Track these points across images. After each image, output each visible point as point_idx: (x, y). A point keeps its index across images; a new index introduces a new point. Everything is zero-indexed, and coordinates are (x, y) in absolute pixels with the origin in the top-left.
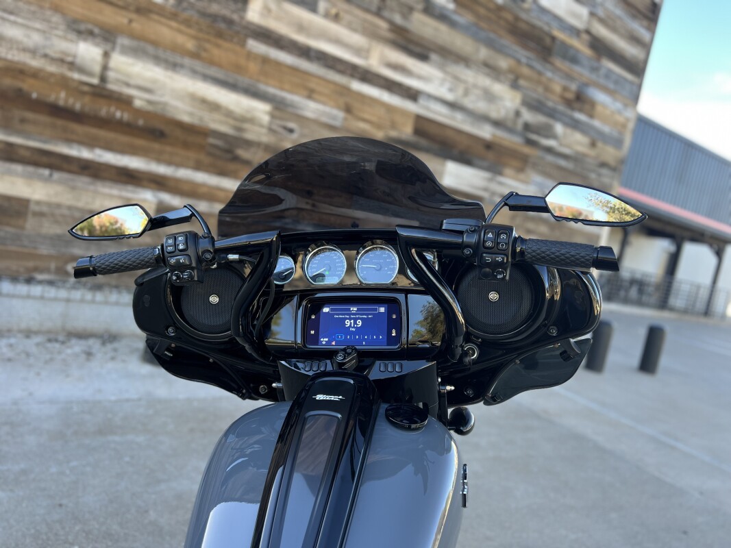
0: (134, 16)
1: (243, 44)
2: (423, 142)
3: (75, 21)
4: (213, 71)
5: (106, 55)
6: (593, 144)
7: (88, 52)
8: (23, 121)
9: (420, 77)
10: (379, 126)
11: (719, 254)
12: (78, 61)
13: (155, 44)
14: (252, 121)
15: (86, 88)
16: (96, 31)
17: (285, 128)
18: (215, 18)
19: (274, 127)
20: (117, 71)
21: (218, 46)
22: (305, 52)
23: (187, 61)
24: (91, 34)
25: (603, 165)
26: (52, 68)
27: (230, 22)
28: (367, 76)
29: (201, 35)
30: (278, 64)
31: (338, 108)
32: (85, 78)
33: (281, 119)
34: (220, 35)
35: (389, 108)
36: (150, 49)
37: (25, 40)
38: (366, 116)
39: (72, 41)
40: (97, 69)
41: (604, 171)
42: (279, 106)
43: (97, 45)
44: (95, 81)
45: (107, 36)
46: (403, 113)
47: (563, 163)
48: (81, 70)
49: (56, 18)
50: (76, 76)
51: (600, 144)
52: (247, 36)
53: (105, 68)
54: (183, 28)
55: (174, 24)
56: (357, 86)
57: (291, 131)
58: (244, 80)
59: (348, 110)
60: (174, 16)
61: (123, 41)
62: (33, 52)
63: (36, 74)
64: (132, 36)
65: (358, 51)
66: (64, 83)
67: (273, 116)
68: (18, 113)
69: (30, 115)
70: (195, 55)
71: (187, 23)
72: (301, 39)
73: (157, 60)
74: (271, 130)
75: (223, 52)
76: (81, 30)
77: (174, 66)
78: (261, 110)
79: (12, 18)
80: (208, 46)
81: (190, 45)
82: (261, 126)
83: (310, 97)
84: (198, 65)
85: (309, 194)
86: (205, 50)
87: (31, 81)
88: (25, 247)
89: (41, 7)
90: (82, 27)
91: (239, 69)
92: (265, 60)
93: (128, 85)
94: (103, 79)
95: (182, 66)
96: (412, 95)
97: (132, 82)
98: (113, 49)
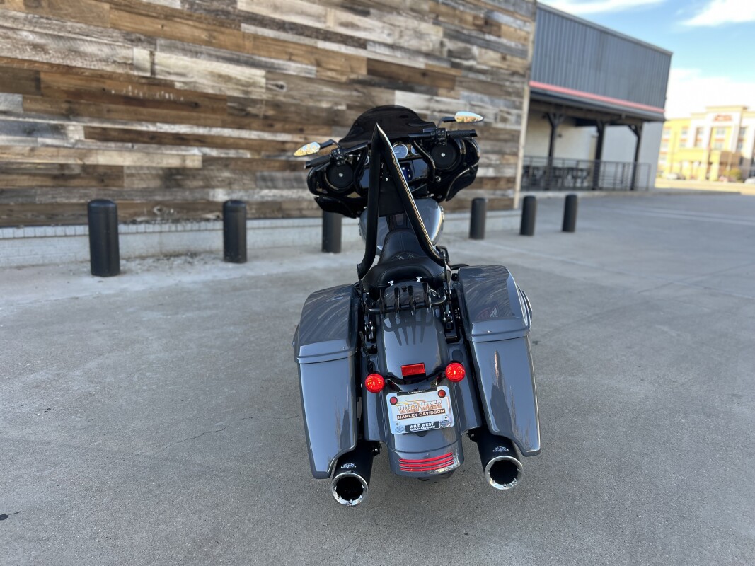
0: (164, 22)
1: (239, 28)
2: (376, 79)
3: (128, 33)
4: (222, 53)
5: (152, 54)
6: (504, 58)
7: (140, 54)
8: (109, 111)
9: (365, 29)
10: (342, 73)
11: (637, 132)
12: (135, 62)
13: (181, 39)
14: (254, 84)
15: (144, 81)
16: (142, 37)
17: (277, 86)
18: (216, 12)
19: (270, 86)
20: (161, 65)
21: (222, 33)
22: (281, 26)
23: (204, 48)
24: (139, 40)
25: (514, 73)
26: (120, 70)
27: (227, 13)
28: (328, 36)
29: (210, 27)
30: (265, 38)
31: (312, 64)
32: (141, 74)
33: (274, 80)
34: (222, 24)
35: (348, 57)
36: (179, 44)
37: (100, 53)
38: (332, 67)
39: (128, 48)
40: (148, 65)
41: (515, 78)
42: (270, 70)
43: (145, 48)
44: (148, 75)
45: (149, 40)
46: (358, 59)
47: (482, 77)
48: (138, 68)
49: (116, 34)
50: (136, 73)
51: (508, 57)
52: (240, 22)
53: (153, 64)
54: (197, 24)
55: (191, 23)
56: (322, 44)
57: (282, 87)
58: (244, 56)
59: (318, 64)
60: (190, 17)
61: (161, 42)
62: (106, 61)
63: (110, 76)
64: (166, 37)
65: (318, 18)
66: (129, 79)
67: (267, 79)
68: (105, 106)
69: (112, 106)
70: (208, 43)
71: (199, 20)
72: (277, 16)
73: (185, 51)
74: (267, 89)
75: (226, 37)
76: (134, 39)
77: (196, 54)
78: (258, 75)
79: (88, 38)
80: (215, 34)
81: (204, 36)
82: (261, 87)
83: (290, 60)
84: (212, 50)
85: (301, 131)
86: (214, 38)
87: (109, 82)
88: (126, 200)
89: (105, 27)
90: (133, 37)
91: (239, 47)
92: (256, 37)
93: (169, 73)
94: (153, 72)
95: (201, 53)
96: (362, 44)
97: (172, 71)
98: (155, 49)
